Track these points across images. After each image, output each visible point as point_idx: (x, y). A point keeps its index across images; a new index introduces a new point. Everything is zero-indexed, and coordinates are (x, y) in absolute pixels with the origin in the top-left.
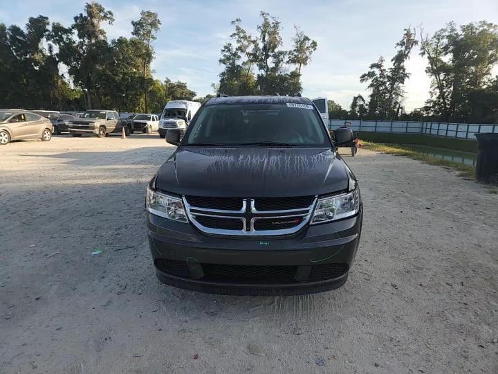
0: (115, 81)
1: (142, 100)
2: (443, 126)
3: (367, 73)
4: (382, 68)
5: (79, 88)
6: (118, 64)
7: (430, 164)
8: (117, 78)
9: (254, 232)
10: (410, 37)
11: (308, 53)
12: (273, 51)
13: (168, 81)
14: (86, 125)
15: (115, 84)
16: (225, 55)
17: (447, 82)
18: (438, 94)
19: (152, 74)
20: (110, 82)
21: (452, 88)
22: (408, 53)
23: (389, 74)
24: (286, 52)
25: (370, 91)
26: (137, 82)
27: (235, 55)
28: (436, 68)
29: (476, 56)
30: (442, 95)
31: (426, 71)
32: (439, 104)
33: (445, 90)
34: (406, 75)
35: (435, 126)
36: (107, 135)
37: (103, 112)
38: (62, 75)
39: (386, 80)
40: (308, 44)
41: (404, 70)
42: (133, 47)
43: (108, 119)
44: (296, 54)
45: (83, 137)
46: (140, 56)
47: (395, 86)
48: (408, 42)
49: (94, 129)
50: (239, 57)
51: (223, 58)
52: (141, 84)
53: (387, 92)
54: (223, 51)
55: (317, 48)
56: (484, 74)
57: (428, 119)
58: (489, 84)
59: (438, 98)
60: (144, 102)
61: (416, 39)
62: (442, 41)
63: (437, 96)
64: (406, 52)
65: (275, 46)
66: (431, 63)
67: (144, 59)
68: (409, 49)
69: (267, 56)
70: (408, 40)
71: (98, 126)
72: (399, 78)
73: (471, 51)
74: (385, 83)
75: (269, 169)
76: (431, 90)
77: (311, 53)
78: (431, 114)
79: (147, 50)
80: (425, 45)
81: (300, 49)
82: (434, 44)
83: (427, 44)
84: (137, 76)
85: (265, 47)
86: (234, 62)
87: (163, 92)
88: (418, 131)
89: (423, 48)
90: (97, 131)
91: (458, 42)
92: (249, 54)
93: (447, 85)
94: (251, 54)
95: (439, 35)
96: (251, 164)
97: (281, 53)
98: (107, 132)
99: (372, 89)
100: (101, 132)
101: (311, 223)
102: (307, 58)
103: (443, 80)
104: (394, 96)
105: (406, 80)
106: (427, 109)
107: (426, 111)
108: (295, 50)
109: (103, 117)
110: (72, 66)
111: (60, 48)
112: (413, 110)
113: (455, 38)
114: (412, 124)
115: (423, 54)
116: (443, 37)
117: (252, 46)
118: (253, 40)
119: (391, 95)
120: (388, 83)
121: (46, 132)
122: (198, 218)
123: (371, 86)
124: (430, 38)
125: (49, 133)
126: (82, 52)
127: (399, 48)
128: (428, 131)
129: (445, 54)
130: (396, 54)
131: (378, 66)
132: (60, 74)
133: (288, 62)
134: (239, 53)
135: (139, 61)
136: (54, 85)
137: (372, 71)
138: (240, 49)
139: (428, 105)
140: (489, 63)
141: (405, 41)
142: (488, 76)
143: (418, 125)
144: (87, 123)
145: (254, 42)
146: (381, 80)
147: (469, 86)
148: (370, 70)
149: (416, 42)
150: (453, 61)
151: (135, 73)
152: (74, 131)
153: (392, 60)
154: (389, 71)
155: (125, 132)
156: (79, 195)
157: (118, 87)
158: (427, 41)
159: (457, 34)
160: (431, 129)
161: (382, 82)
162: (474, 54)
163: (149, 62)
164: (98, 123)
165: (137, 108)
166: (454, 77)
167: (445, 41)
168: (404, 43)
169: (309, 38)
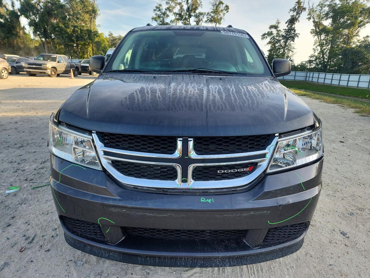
0: (67, 33)
1: (90, 49)
2: (322, 75)
3: (267, 33)
4: (279, 29)
5: (37, 38)
6: (69, 19)
7: (327, 102)
8: (68, 30)
9: (192, 184)
10: (301, 4)
11: (221, 14)
12: (195, 12)
13: (111, 35)
14: (39, 66)
15: (67, 35)
16: (156, 14)
17: (326, 42)
18: (319, 50)
19: (97, 28)
20: (62, 33)
21: (330, 46)
22: (298, 17)
23: (284, 34)
24: (205, 13)
25: (269, 47)
26: (86, 34)
27: (164, 14)
28: (319, 30)
29: (349, 22)
30: (322, 52)
31: (311, 32)
32: (319, 59)
33: (325, 48)
34: (296, 35)
35: (316, 75)
36: (58, 75)
37: (55, 56)
38: (24, 27)
39: (281, 39)
40: (222, 7)
41: (295, 31)
42: (81, 4)
43: (58, 62)
44: (212, 15)
45: (37, 76)
46: (87, 12)
47: (287, 43)
48: (299, 9)
49: (46, 69)
50: (168, 16)
51: (155, 16)
52: (89, 35)
53: (281, 48)
54: (155, 10)
55: (229, 10)
56: (355, 36)
57: (311, 70)
58: (358, 43)
59: (319, 53)
60: (92, 51)
61: (305, 7)
62: (324, 9)
63: (318, 52)
64: (297, 17)
65: (196, 8)
66: (315, 26)
67: (91, 15)
68: (300, 14)
69: (190, 16)
70: (299, 7)
71: (50, 67)
72: (291, 37)
73: (346, 17)
74: (280, 41)
75: (211, 97)
76: (314, 47)
77: (224, 14)
78: (313, 66)
79: (93, 7)
80: (312, 11)
81: (216, 11)
82: (318, 11)
83: (313, 11)
84: (85, 28)
85: (188, 8)
86: (163, 20)
87: (107, 43)
88: (303, 79)
89: (309, 14)
90: (49, 72)
91: (336, 10)
92: (176, 14)
93: (326, 44)
94: (177, 14)
95: (322, 4)
96: (187, 92)
97: (201, 14)
98: (58, 73)
99: (270, 45)
100: (53, 73)
101: (269, 171)
102: (221, 18)
103: (323, 40)
104: (286, 51)
105: (296, 38)
106: (310, 62)
107: (310, 63)
108: (212, 12)
109: (54, 60)
110: (31, 20)
111: (21, 5)
112: (300, 63)
113: (334, 7)
114: (299, 74)
115: (309, 18)
116: (325, 5)
117: (178, 7)
118: (179, 2)
119: (284, 51)
120: (282, 41)
121: (3, 71)
122: (115, 164)
123: (270, 43)
124: (315, 6)
125: (6, 72)
126: (39, 8)
127: (292, 13)
128: (310, 79)
129: (326, 20)
130: (289, 18)
131: (276, 27)
132: (22, 26)
133: (206, 21)
134: (168, 13)
135: (87, 17)
136: (17, 35)
137: (270, 31)
138: (168, 9)
139: (311, 59)
140: (359, 27)
141: (297, 7)
142: (357, 37)
143: (303, 74)
144: (40, 65)
145: (180, 4)
146: (277, 38)
147: (342, 45)
148: (269, 30)
149: (305, 9)
150: (332, 25)
151: (83, 27)
152: (30, 72)
153: (286, 23)
154: (284, 31)
155: (74, 73)
156: (15, 126)
157: (70, 37)
158: (313, 8)
159: (335, 4)
160: (313, 77)
161: (278, 40)
162: (348, 20)
163: (95, 17)
164: (50, 65)
165: (86, 56)
166: (332, 37)
167: (326, 9)
168: (296, 9)
169: (223, 2)
